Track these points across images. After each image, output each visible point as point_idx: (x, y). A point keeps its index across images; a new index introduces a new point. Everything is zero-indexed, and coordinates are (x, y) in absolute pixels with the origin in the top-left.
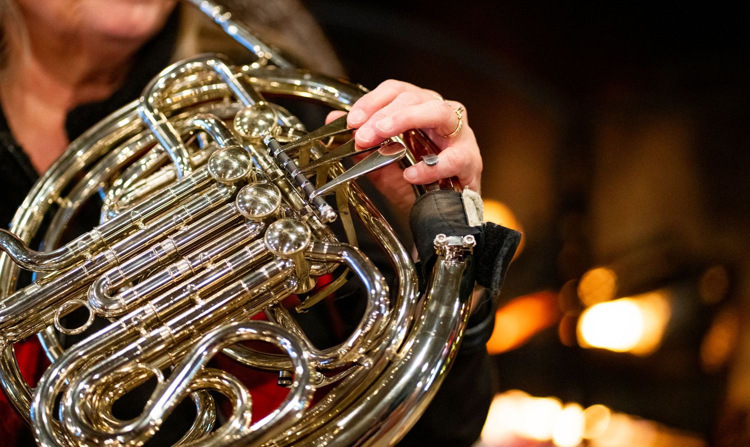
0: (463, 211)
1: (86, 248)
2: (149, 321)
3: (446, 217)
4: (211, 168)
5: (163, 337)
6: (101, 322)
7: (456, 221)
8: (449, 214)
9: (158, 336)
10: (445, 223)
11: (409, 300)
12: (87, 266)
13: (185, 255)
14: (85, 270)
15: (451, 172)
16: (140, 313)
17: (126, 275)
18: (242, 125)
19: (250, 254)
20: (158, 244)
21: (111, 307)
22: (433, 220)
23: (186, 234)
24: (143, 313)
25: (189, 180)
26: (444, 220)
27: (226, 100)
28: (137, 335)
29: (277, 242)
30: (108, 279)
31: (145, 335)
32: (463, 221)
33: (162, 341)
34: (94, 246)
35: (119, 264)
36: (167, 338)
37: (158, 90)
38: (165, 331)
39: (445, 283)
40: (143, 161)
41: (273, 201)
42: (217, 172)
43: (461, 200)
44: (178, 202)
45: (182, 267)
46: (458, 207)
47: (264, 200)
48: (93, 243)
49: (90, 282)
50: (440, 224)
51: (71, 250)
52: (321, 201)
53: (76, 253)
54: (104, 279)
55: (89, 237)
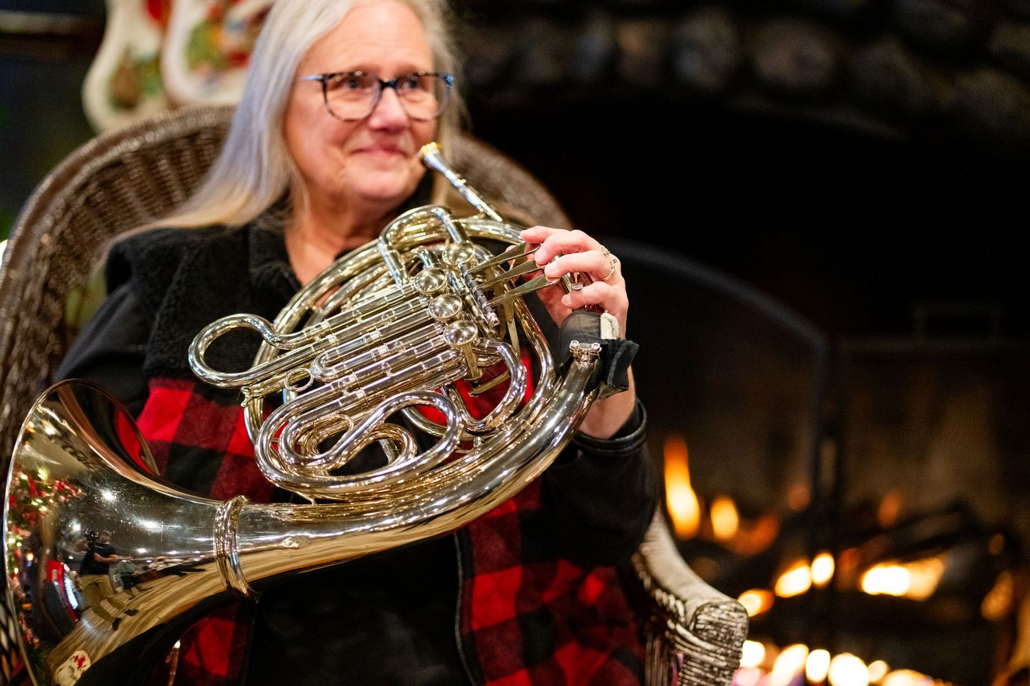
0: (599, 328)
1: (317, 333)
2: (351, 386)
3: (584, 330)
4: (416, 284)
5: (359, 398)
6: (317, 384)
7: (591, 334)
8: (586, 328)
9: (354, 396)
10: (581, 334)
11: (546, 387)
12: (314, 346)
13: (386, 342)
14: (313, 348)
15: (597, 299)
16: (345, 379)
17: (341, 354)
18: (448, 256)
19: (433, 345)
20: (369, 334)
21: (327, 375)
22: (573, 331)
23: (390, 328)
24: (347, 380)
25: (399, 291)
26: (581, 332)
27: (447, 241)
28: (341, 394)
29: (452, 337)
30: (327, 355)
31: (346, 394)
32: (596, 334)
33: (358, 400)
34: (323, 333)
35: (337, 346)
36: (361, 399)
37: (393, 230)
38: (360, 393)
39: (575, 378)
40: (377, 282)
41: (456, 308)
42: (421, 287)
43: (599, 320)
44: (390, 306)
45: (381, 351)
46: (596, 324)
47: (450, 307)
48: (322, 331)
49: (313, 359)
50: (577, 335)
51: (305, 334)
52: (489, 309)
53: (309, 337)
54: (325, 355)
55: (320, 326)
